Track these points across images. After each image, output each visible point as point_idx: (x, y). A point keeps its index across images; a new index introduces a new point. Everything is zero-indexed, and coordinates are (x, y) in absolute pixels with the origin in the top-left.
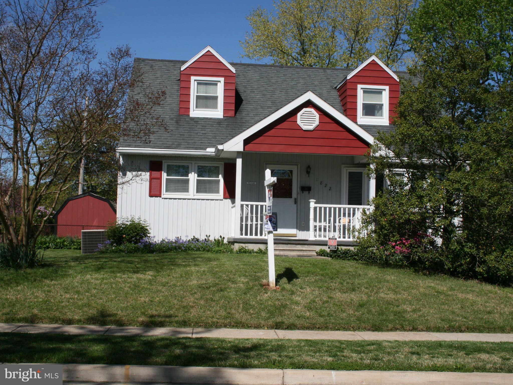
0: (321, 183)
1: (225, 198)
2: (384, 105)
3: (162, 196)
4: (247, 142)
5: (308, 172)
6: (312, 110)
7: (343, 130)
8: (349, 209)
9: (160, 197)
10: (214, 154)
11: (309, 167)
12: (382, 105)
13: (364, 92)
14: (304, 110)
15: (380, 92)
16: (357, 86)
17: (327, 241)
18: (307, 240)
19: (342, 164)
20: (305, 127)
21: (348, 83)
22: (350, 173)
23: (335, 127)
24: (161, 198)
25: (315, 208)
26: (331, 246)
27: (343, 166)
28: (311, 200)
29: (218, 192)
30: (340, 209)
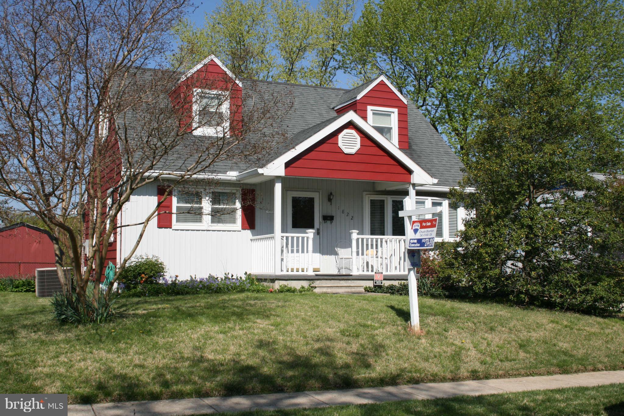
0: (343, 212)
1: (244, 228)
2: (393, 129)
3: (173, 227)
4: (288, 165)
5: (330, 200)
6: (353, 132)
7: (385, 155)
8: (372, 239)
9: (171, 228)
10: (235, 178)
11: (331, 193)
12: (391, 129)
13: (374, 114)
14: (346, 131)
15: (388, 115)
16: (366, 108)
17: (373, 276)
18: (351, 275)
19: (364, 191)
20: (346, 151)
21: (358, 104)
22: (371, 200)
23: (376, 150)
24: (171, 230)
25: (358, 240)
26: (378, 280)
27: (365, 193)
28: (353, 231)
29: (234, 221)
30: (363, 239)
